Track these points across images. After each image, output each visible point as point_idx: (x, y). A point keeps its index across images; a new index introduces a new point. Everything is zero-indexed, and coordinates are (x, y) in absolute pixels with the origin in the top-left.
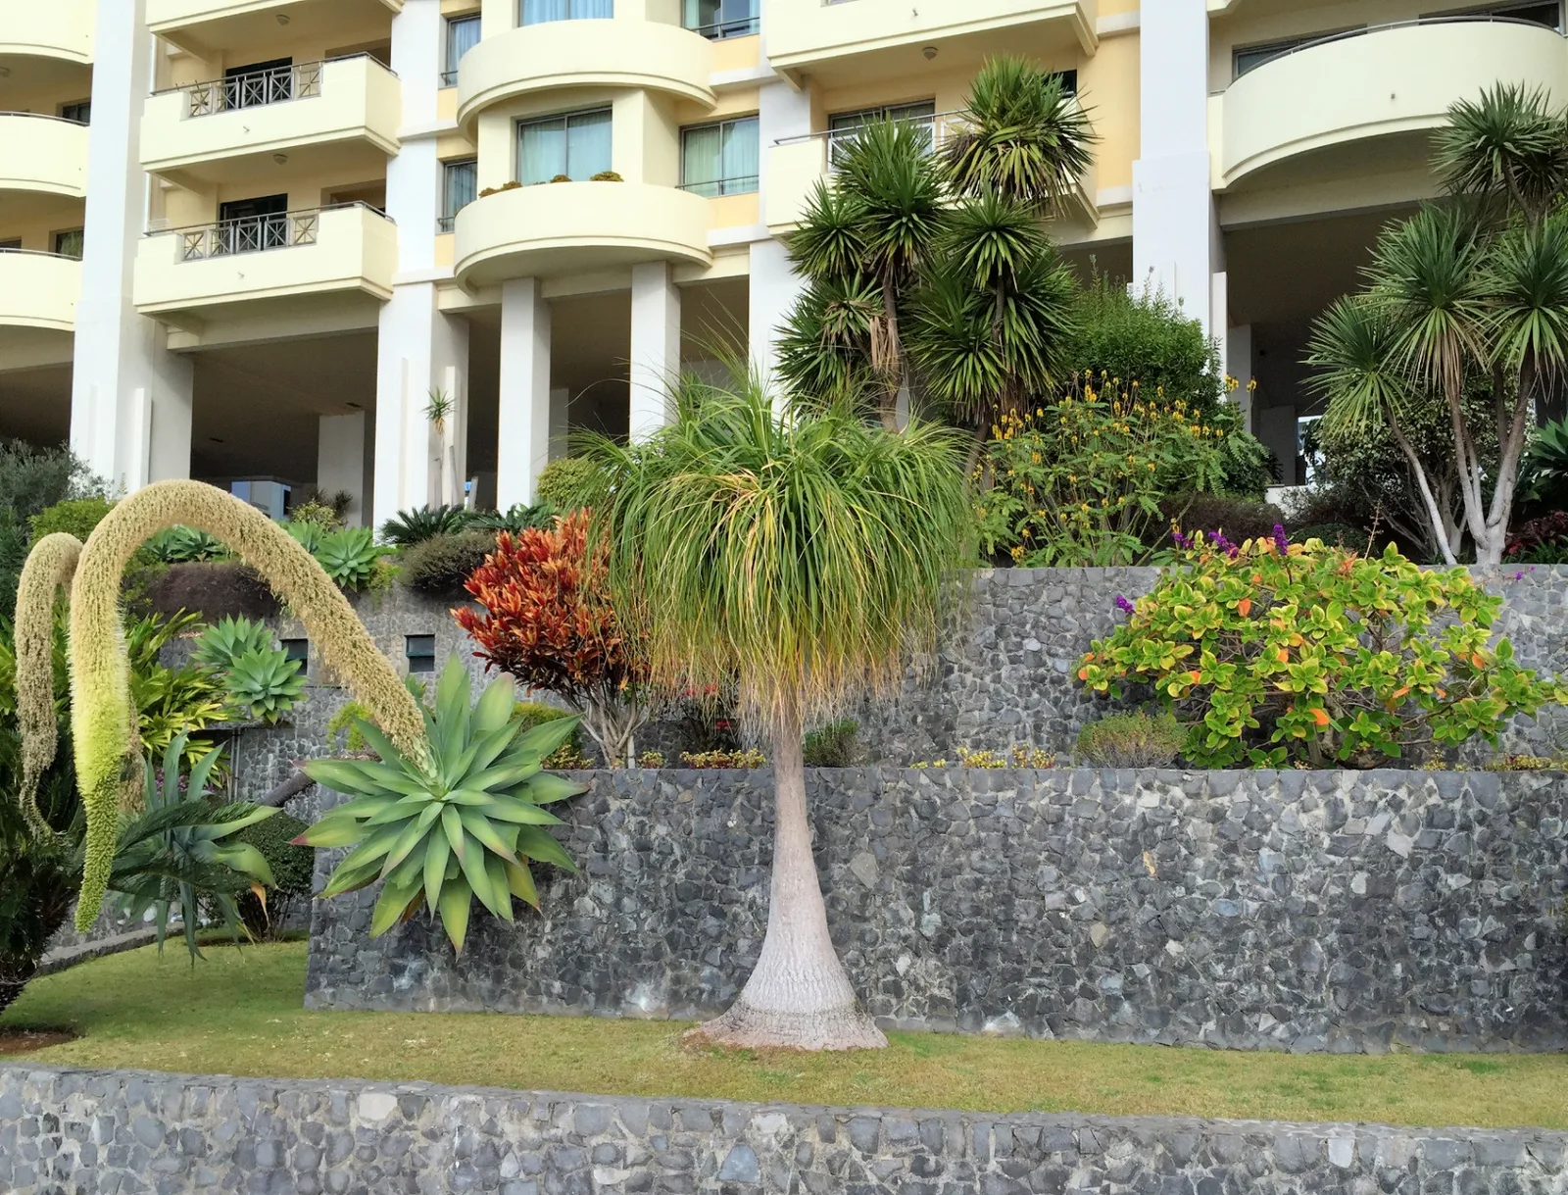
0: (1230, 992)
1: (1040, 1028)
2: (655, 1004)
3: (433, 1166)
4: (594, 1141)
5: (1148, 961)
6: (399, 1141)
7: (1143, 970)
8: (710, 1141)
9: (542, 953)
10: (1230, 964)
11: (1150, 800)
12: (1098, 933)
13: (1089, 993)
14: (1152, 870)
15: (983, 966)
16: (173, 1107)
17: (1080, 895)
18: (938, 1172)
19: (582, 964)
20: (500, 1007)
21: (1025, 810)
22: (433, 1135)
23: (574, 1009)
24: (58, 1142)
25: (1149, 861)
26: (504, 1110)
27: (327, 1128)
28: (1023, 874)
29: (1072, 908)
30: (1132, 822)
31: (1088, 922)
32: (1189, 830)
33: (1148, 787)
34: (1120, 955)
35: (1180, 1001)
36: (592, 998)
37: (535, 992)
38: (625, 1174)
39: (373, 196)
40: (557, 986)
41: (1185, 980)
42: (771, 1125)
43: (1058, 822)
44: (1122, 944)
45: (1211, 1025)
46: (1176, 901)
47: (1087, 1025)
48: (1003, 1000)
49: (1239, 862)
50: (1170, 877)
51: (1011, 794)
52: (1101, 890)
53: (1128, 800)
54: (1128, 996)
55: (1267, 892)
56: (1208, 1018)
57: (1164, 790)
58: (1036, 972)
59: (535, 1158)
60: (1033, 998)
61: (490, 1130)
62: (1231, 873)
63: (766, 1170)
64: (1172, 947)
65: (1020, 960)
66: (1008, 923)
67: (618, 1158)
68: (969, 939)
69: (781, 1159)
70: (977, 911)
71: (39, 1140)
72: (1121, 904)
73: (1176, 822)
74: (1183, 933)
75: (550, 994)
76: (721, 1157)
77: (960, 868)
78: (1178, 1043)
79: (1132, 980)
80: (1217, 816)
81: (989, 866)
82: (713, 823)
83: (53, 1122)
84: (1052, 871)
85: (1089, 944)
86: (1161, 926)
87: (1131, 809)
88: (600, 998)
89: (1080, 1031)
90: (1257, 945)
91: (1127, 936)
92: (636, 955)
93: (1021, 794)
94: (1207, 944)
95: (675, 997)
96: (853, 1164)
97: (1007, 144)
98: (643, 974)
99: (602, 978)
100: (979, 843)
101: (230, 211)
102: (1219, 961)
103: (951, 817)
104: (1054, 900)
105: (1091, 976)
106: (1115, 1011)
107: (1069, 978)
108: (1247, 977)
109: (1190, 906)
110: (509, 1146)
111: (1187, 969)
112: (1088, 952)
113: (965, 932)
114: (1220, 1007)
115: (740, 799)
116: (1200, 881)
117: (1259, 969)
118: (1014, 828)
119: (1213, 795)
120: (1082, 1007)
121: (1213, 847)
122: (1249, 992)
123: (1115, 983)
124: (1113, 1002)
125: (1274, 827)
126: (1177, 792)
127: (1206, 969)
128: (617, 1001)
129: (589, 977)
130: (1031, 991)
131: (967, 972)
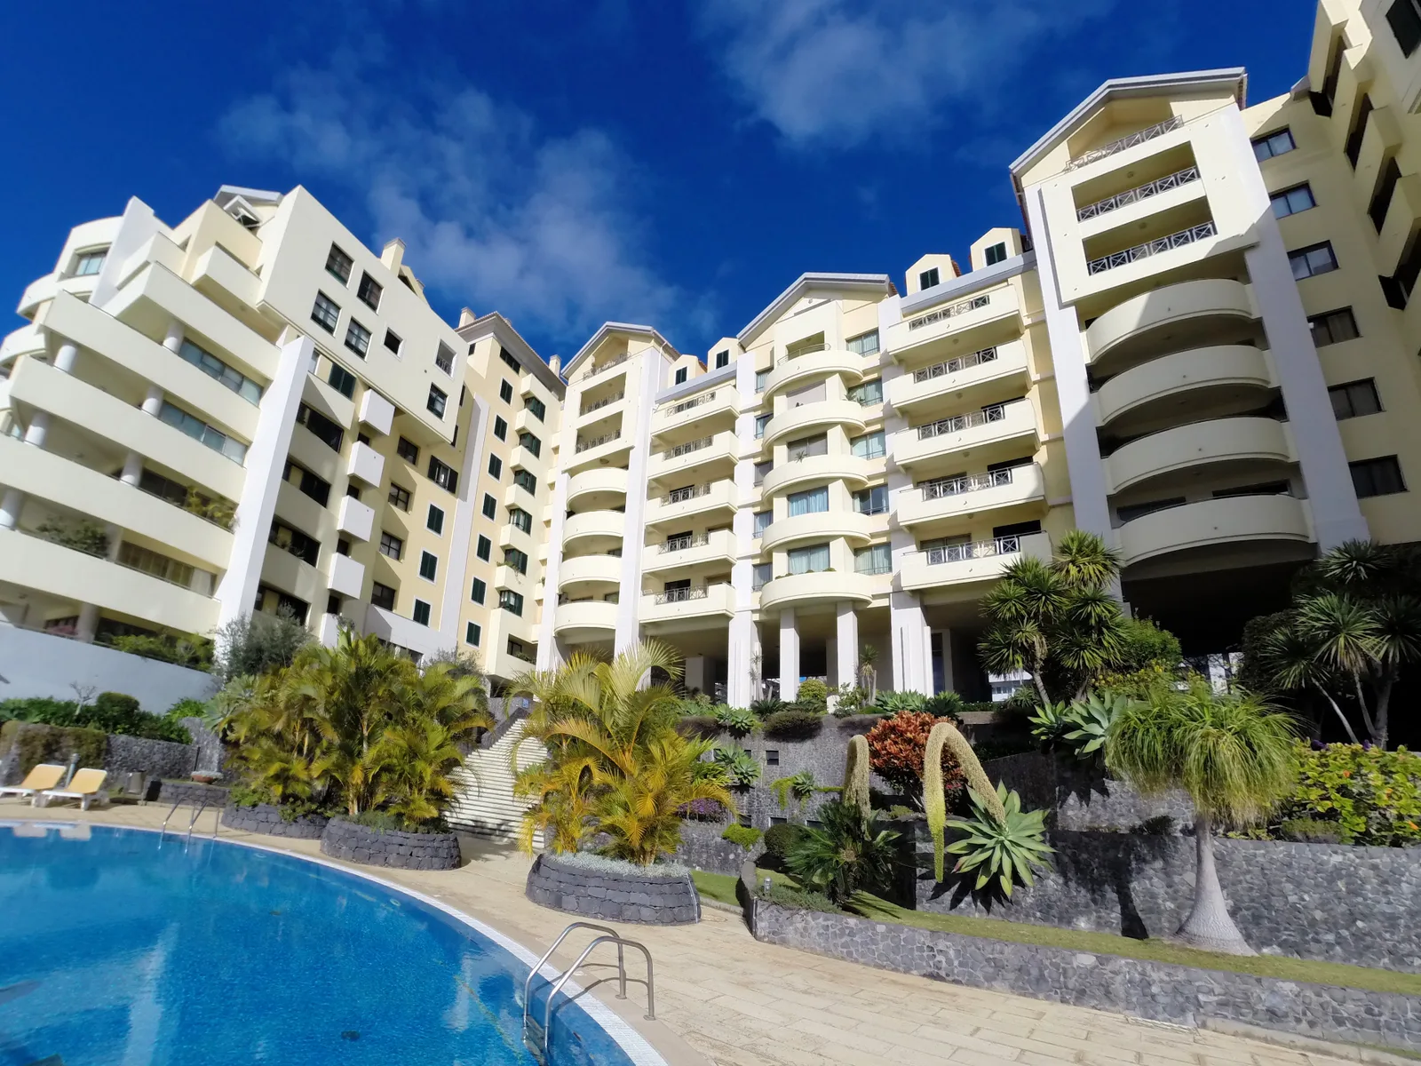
0: (1394, 946)
1: (1292, 954)
2: (1088, 926)
3: (1117, 985)
4: (1197, 984)
5: (1347, 929)
6: (1098, 973)
7: (1345, 933)
8: (1257, 990)
9: (1030, 900)
10: (1393, 934)
11: (1337, 859)
12: (1318, 915)
13: (1318, 941)
14: (1344, 889)
15: (1258, 924)
16: (989, 949)
17: (1306, 897)
18: (1380, 1014)
19: (1050, 907)
20: (1012, 920)
21: (1272, 859)
22: (1116, 973)
23: (1047, 924)
24: (934, 956)
25: (1341, 885)
26: (1149, 968)
27: (1062, 965)
28: (1274, 887)
29: (1303, 903)
30: (1329, 867)
31: (1312, 910)
32: (1360, 872)
33: (1336, 853)
34: (1332, 926)
35: (1368, 948)
36: (1056, 920)
37: (1027, 916)
38: (1216, 998)
39: (726, 578)
40: (1038, 914)
41: (1368, 939)
42: (1288, 987)
43: (1289, 866)
44: (1331, 920)
45: (1386, 960)
46: (1359, 903)
47: (1317, 955)
48: (1271, 940)
49: (1390, 888)
50: (1353, 892)
51: (1262, 851)
52: (1317, 896)
53: (1325, 858)
54: (1339, 944)
55: (1408, 902)
56: (1384, 956)
57: (1344, 855)
58: (1286, 929)
59: (1168, 988)
60: (1285, 940)
61: (1143, 974)
62: (1386, 893)
63: (1288, 1004)
64: (1360, 924)
65: (1278, 924)
66: (1269, 907)
67: (1211, 992)
68: (1250, 913)
69: (1294, 1001)
70: (1252, 900)
71: (925, 954)
72: (1329, 903)
73: (1352, 869)
74: (1364, 917)
75: (1035, 917)
76: (1263, 997)
77: (1240, 882)
78: (1369, 966)
79: (1339, 936)
80: (1375, 867)
81: (1256, 882)
82: (1111, 854)
83: (932, 949)
84: (1289, 887)
85: (1314, 919)
86: (1351, 914)
87: (1328, 861)
88: (1061, 919)
89: (1315, 957)
90: (1407, 926)
91: (1334, 917)
92: (1077, 905)
93: (1268, 852)
94: (1379, 924)
95: (1098, 924)
96: (1333, 1007)
97: (1084, 564)
98: (1081, 913)
99: (1060, 913)
100: (1249, 872)
101: (669, 587)
102: (1386, 932)
103: (1233, 860)
104: (1293, 899)
105: (1317, 933)
106: (1332, 950)
107: (1305, 933)
108: (1403, 940)
109: (1367, 906)
110: (1154, 981)
111: (1369, 934)
112: (1313, 923)
113: (1247, 909)
114: (1390, 953)
115: (1122, 846)
116: (1370, 895)
117: (1410, 937)
118: (1267, 866)
119: (1371, 858)
120: (1314, 947)
121: (1374, 881)
122: (1405, 947)
123: (1330, 937)
124: (1330, 946)
125: (1407, 874)
126: (1351, 856)
127: (1380, 935)
128: (1069, 923)
129: (1054, 912)
130: (1284, 937)
131: (1250, 926)
